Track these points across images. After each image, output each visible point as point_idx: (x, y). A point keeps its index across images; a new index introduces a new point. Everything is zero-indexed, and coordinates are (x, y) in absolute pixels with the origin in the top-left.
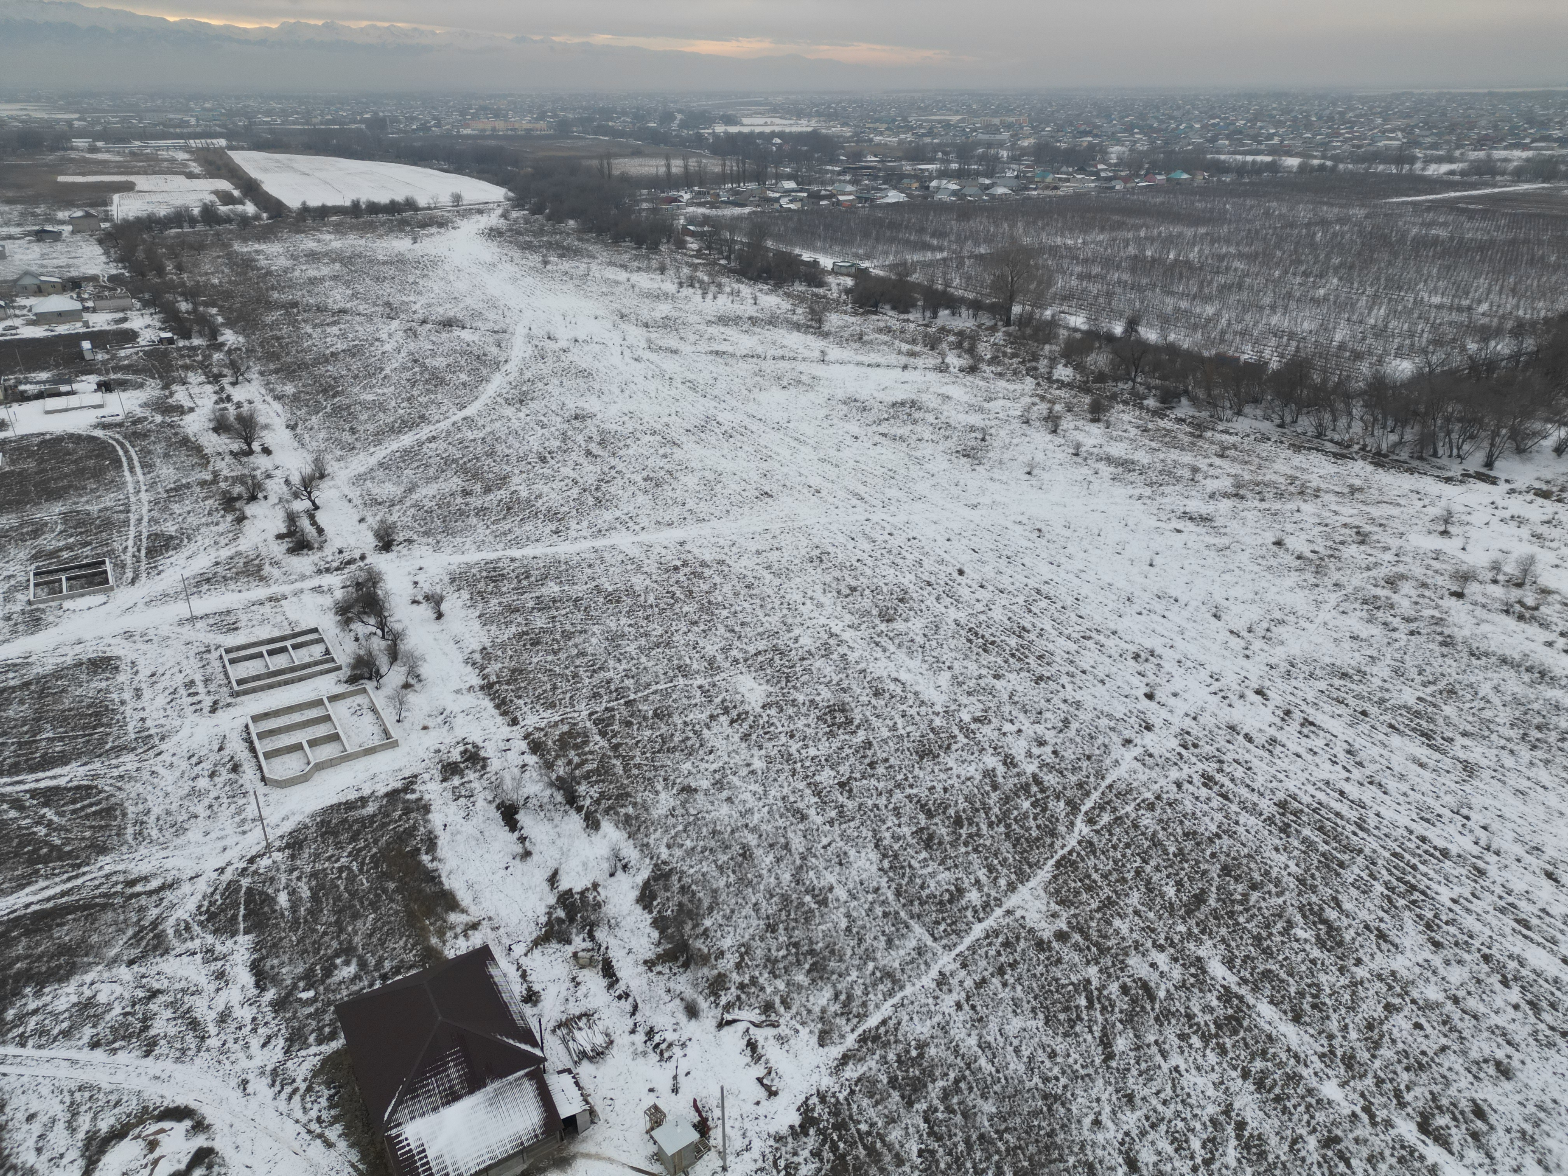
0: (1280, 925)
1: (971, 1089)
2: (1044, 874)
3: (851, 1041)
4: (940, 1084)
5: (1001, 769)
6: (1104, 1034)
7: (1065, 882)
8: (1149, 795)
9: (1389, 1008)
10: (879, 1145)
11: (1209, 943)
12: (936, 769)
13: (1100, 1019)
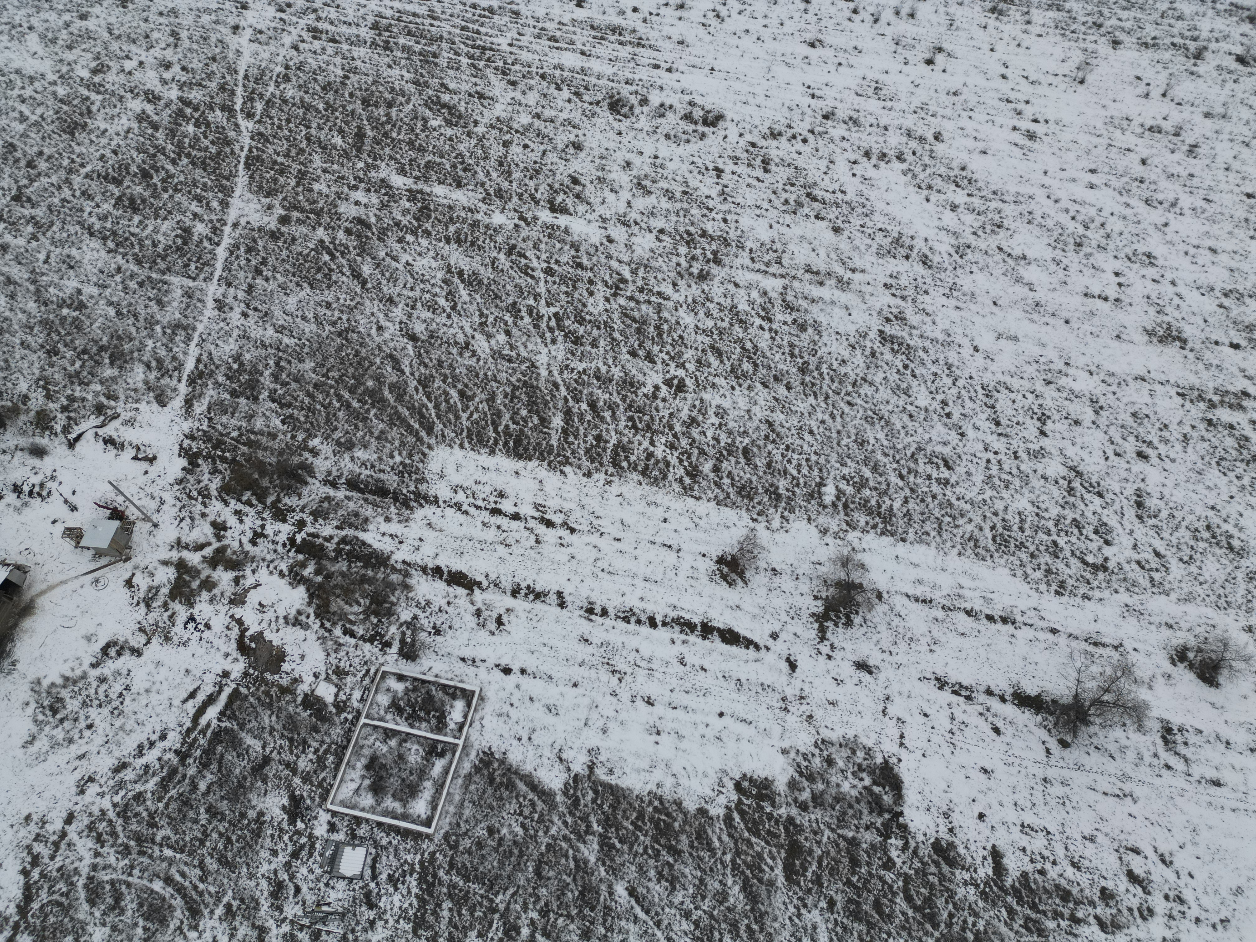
0: (419, 124)
1: (289, 362)
2: (242, 179)
3: (183, 389)
4: (267, 373)
5: (149, 108)
6: (353, 270)
7: (261, 177)
8: (279, 69)
9: (506, 144)
10: (253, 437)
11: (383, 165)
12: (93, 137)
13: (344, 262)
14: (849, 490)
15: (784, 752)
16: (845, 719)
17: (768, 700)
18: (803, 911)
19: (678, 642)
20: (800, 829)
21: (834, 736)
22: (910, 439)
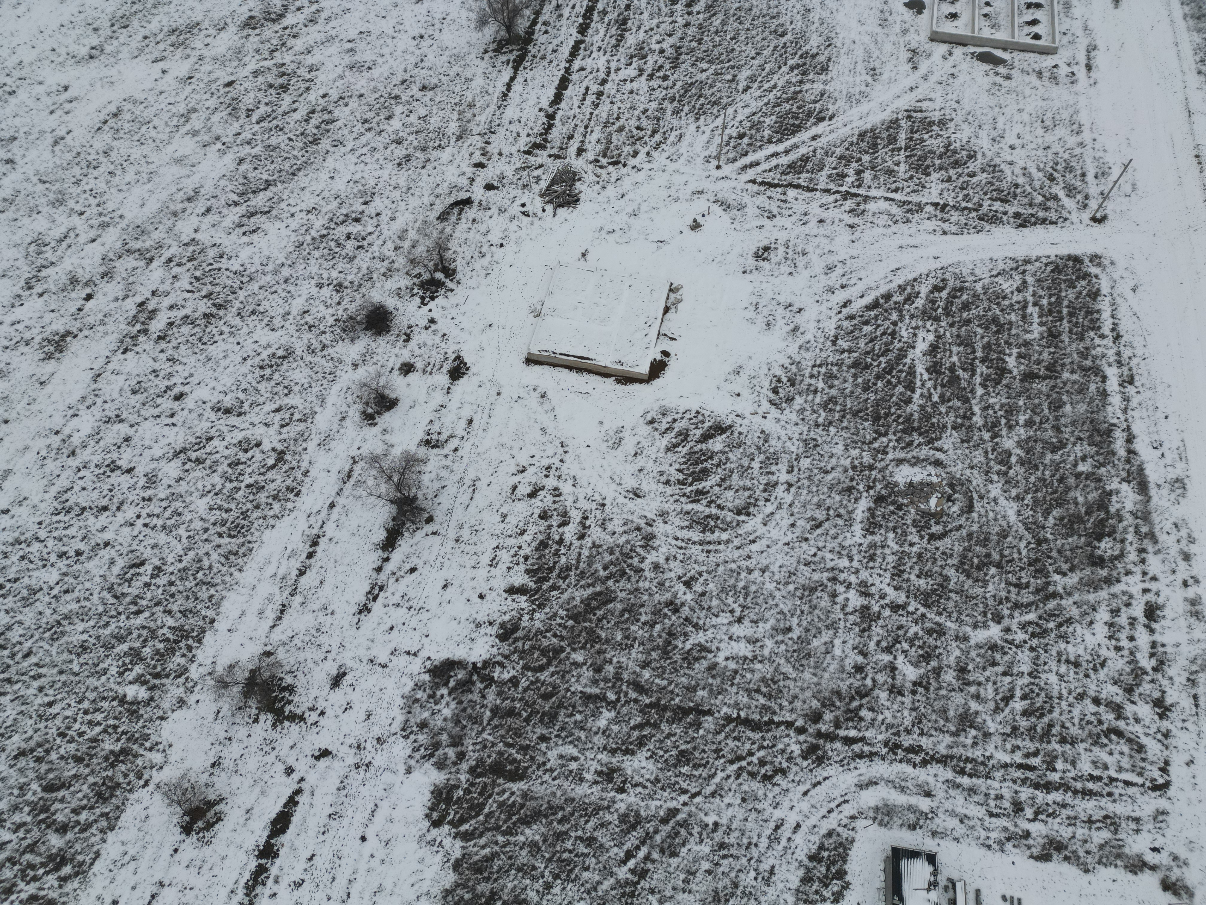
14: (138, 669)
15: (409, 771)
16: (385, 705)
17: (356, 784)
18: (548, 766)
19: (275, 888)
20: (480, 762)
21: (400, 718)
22: (95, 598)
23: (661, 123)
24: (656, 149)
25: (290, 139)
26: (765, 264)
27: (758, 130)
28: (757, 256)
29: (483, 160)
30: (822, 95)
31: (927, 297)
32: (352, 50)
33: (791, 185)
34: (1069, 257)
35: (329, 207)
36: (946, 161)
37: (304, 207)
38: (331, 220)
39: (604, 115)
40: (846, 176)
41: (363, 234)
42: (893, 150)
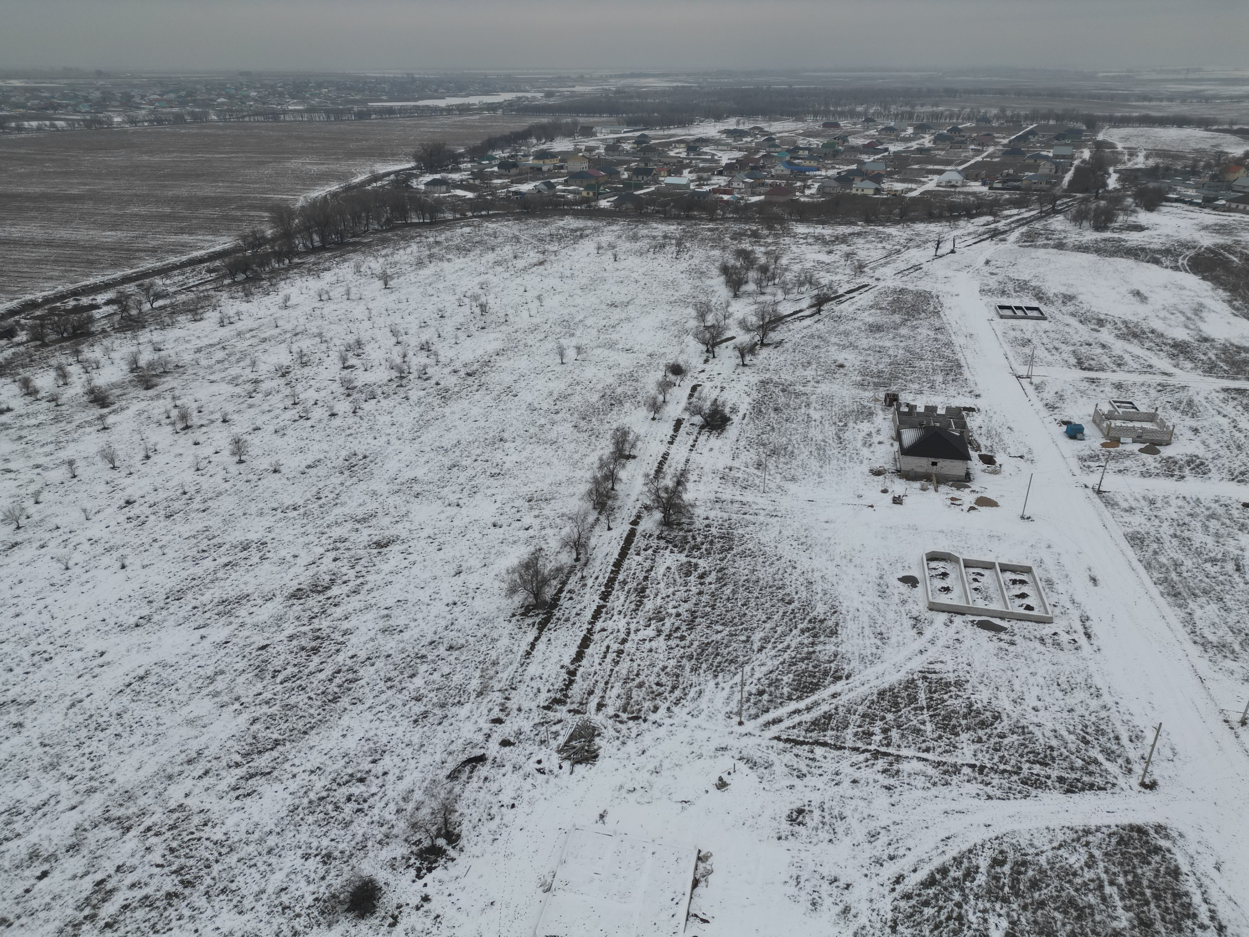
23: (681, 679)
24: (676, 704)
25: (310, 698)
26: (801, 829)
27: (777, 687)
28: (792, 820)
29: (502, 716)
30: (836, 656)
31: (988, 872)
32: (387, 616)
33: (817, 743)
34: (1132, 828)
35: (335, 767)
36: (972, 721)
37: (309, 766)
38: (334, 780)
39: (624, 672)
40: (873, 734)
41: (366, 795)
42: (915, 709)
